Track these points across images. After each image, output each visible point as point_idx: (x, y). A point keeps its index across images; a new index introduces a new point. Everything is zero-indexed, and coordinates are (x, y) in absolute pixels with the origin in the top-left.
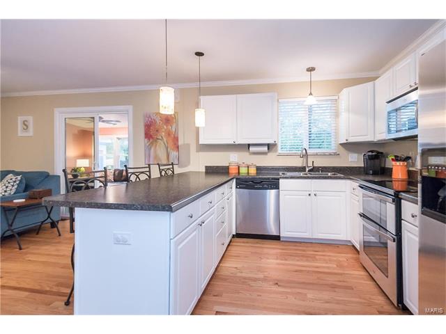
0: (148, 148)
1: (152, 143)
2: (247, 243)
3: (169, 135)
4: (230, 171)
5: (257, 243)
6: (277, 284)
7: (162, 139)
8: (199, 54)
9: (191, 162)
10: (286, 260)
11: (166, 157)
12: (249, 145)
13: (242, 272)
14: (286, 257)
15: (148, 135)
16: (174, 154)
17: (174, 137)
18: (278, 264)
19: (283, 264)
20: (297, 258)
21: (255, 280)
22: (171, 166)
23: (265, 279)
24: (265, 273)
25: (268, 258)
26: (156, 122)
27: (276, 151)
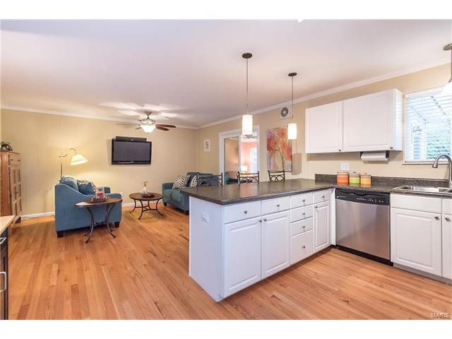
0: (269, 158)
1: (272, 154)
2: (347, 257)
3: (284, 146)
4: (338, 181)
5: (359, 260)
6: (348, 302)
7: (279, 150)
8: (292, 75)
9: (303, 170)
10: (381, 286)
11: (281, 165)
12: (362, 153)
13: (318, 279)
14: (384, 285)
15: (269, 148)
16: (288, 162)
17: (288, 148)
18: (366, 286)
19: (371, 288)
20: (399, 290)
21: (327, 290)
22: (283, 173)
23: (338, 294)
24: (342, 289)
25: (358, 278)
26: (274, 137)
27: (402, 159)
